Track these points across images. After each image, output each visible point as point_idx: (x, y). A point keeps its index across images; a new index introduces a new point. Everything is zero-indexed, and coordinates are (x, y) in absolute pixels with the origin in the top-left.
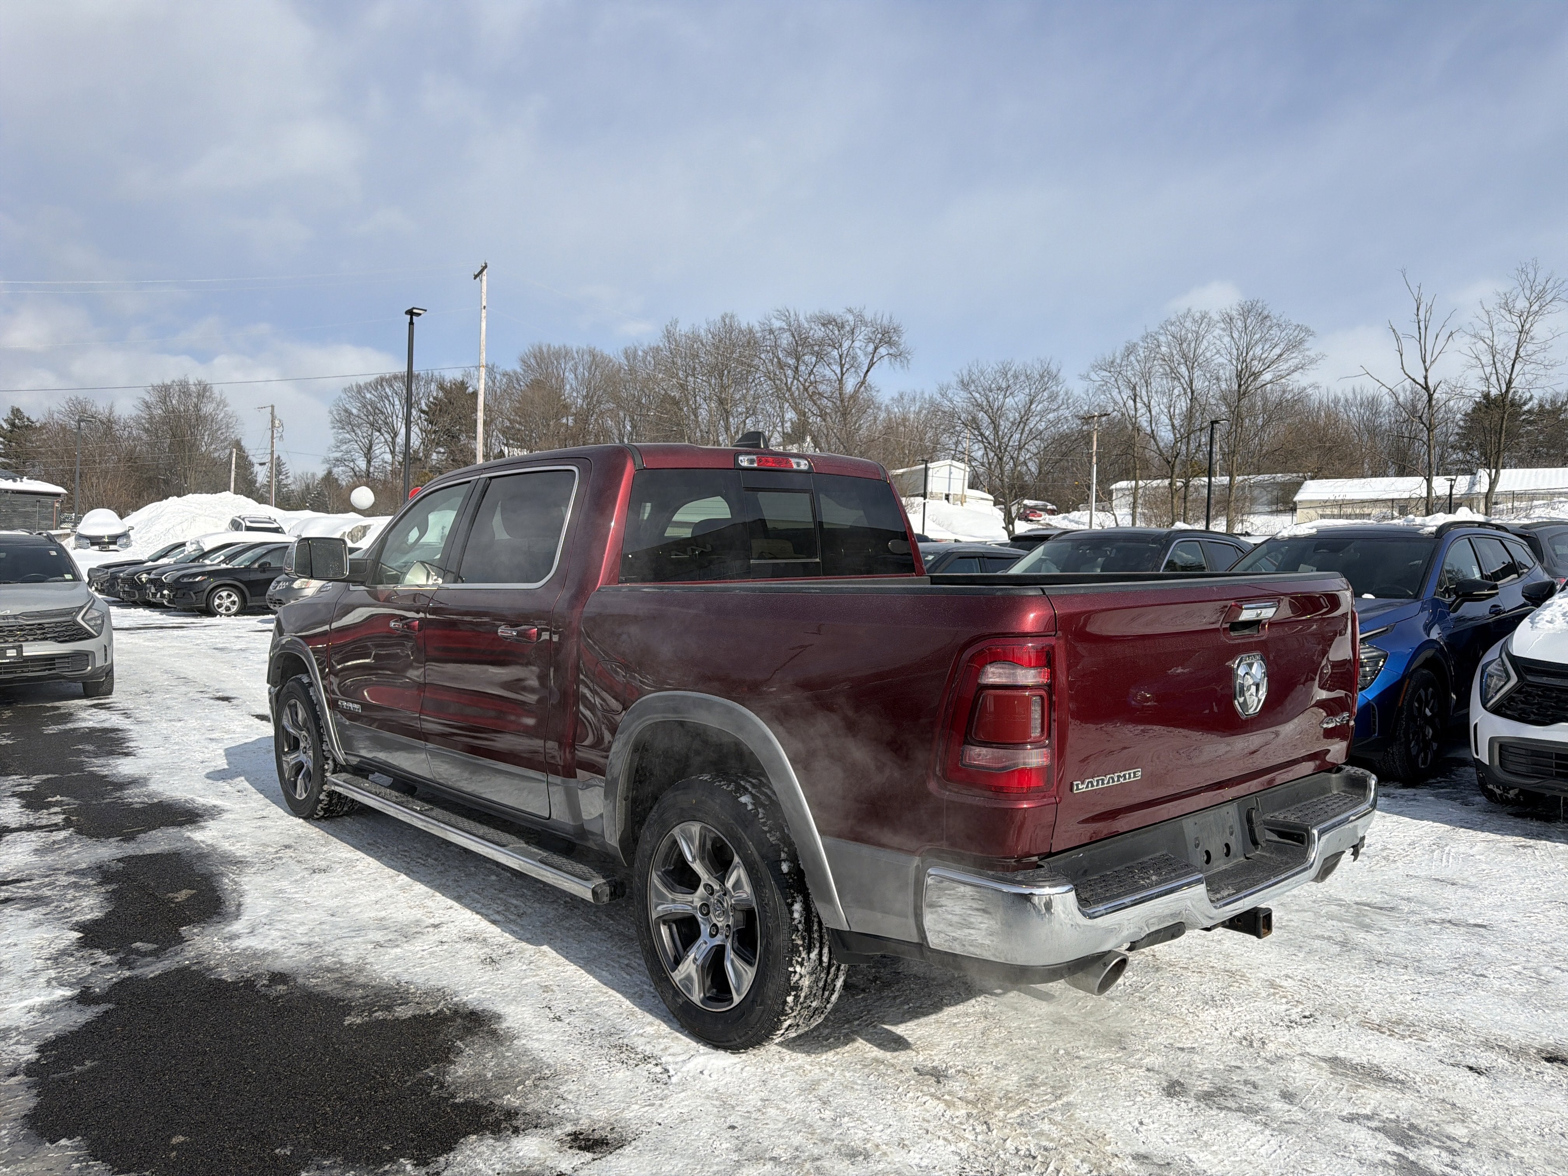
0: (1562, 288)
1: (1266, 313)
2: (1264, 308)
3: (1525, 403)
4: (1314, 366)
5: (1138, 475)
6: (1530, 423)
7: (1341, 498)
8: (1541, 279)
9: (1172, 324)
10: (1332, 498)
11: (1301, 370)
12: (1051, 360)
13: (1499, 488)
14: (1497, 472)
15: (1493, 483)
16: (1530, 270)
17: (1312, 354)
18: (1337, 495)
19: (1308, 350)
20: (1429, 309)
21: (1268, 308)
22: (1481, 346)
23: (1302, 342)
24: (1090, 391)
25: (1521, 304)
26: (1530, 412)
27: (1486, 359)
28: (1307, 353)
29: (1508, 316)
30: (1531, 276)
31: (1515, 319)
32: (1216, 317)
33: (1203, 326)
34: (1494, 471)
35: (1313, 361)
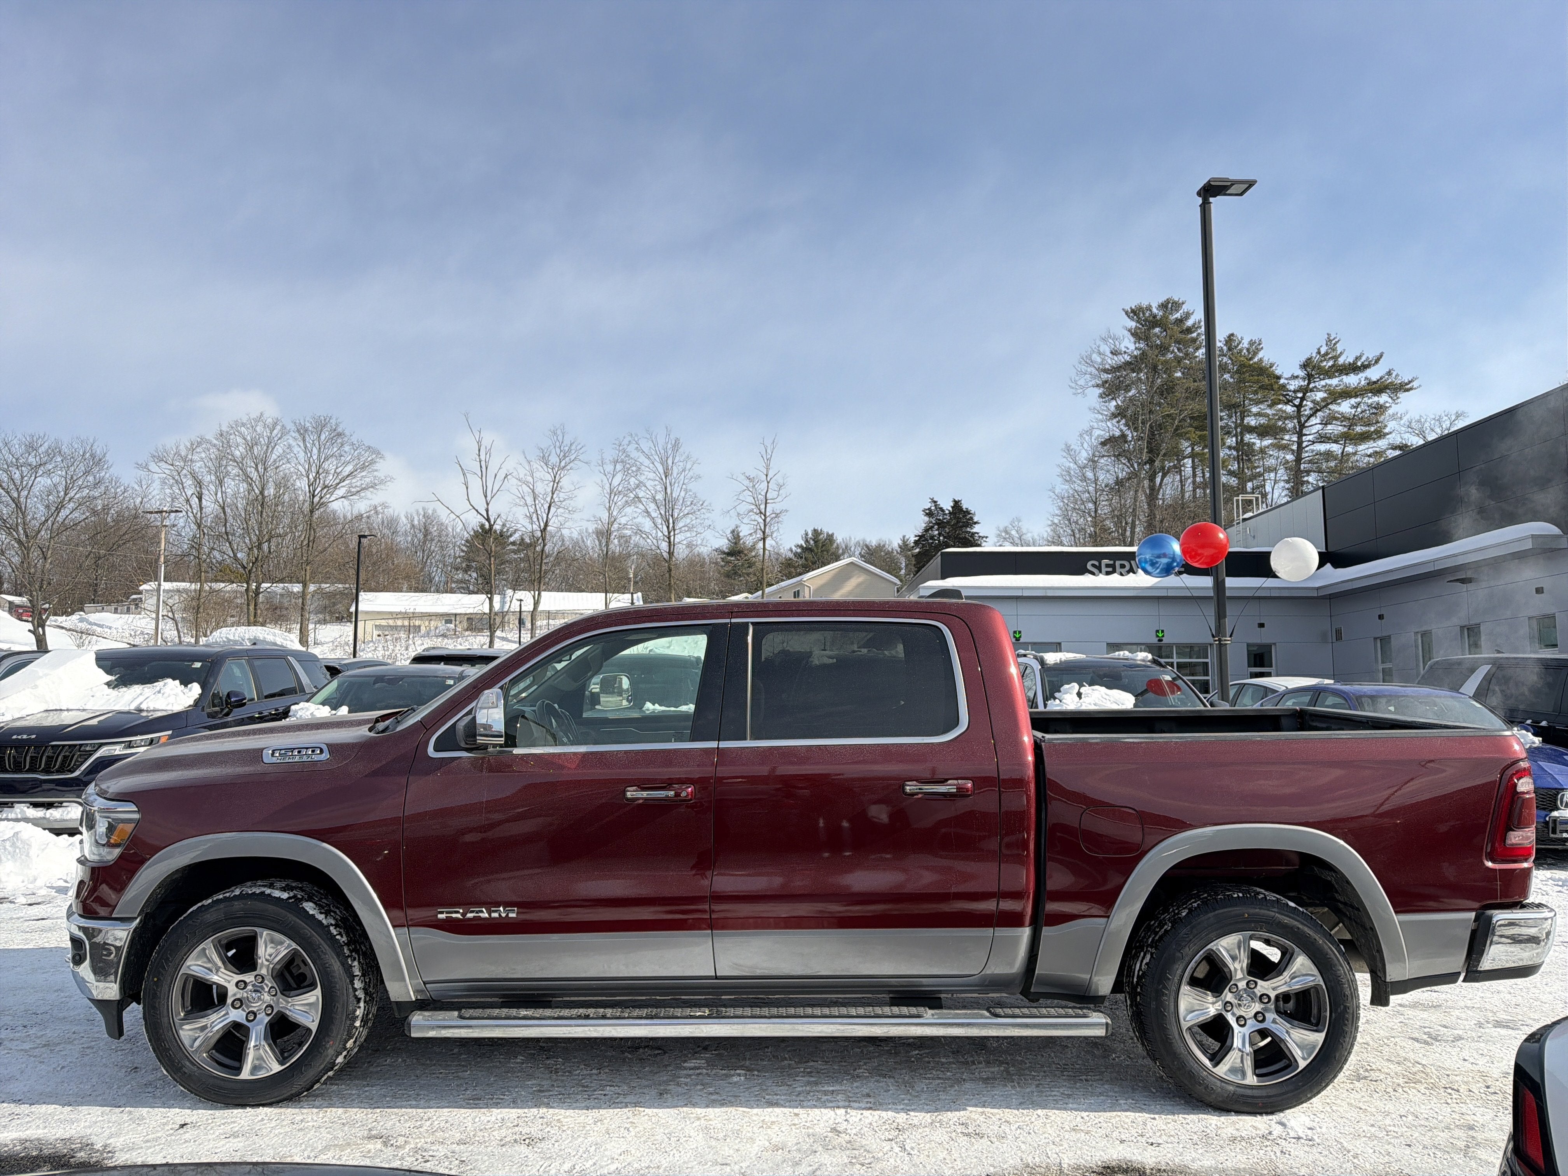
0: (581, 451)
1: (340, 430)
2: (337, 425)
3: (511, 536)
4: (383, 487)
5: (203, 578)
6: (515, 552)
7: (412, 611)
8: (567, 442)
9: (243, 425)
10: (403, 611)
11: (371, 489)
12: (94, 441)
13: (541, 608)
14: (539, 594)
15: (536, 604)
16: (559, 432)
17: (380, 475)
18: (408, 608)
19: (376, 471)
20: (488, 452)
21: (341, 426)
22: (525, 487)
23: (372, 462)
24: (143, 483)
25: (554, 459)
26: (513, 543)
27: (529, 500)
28: (375, 473)
29: (545, 467)
30: (560, 438)
31: (550, 471)
32: (290, 426)
33: (275, 432)
34: (537, 593)
35: (382, 482)
